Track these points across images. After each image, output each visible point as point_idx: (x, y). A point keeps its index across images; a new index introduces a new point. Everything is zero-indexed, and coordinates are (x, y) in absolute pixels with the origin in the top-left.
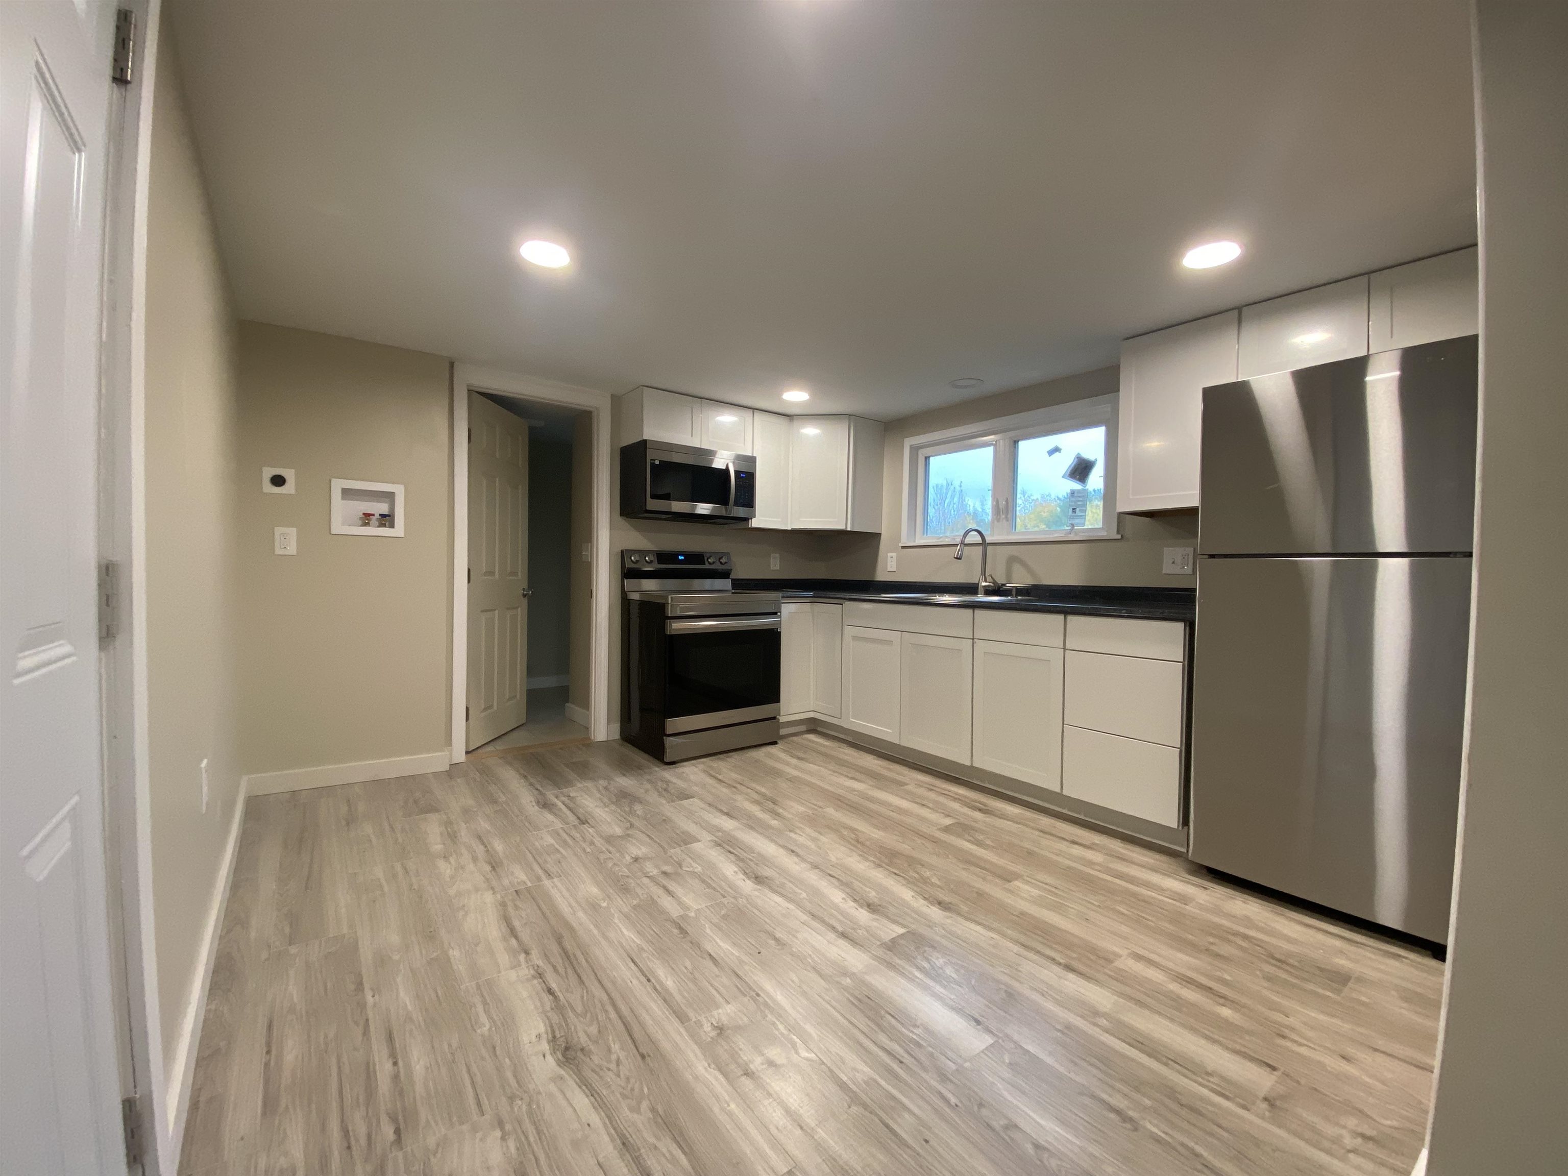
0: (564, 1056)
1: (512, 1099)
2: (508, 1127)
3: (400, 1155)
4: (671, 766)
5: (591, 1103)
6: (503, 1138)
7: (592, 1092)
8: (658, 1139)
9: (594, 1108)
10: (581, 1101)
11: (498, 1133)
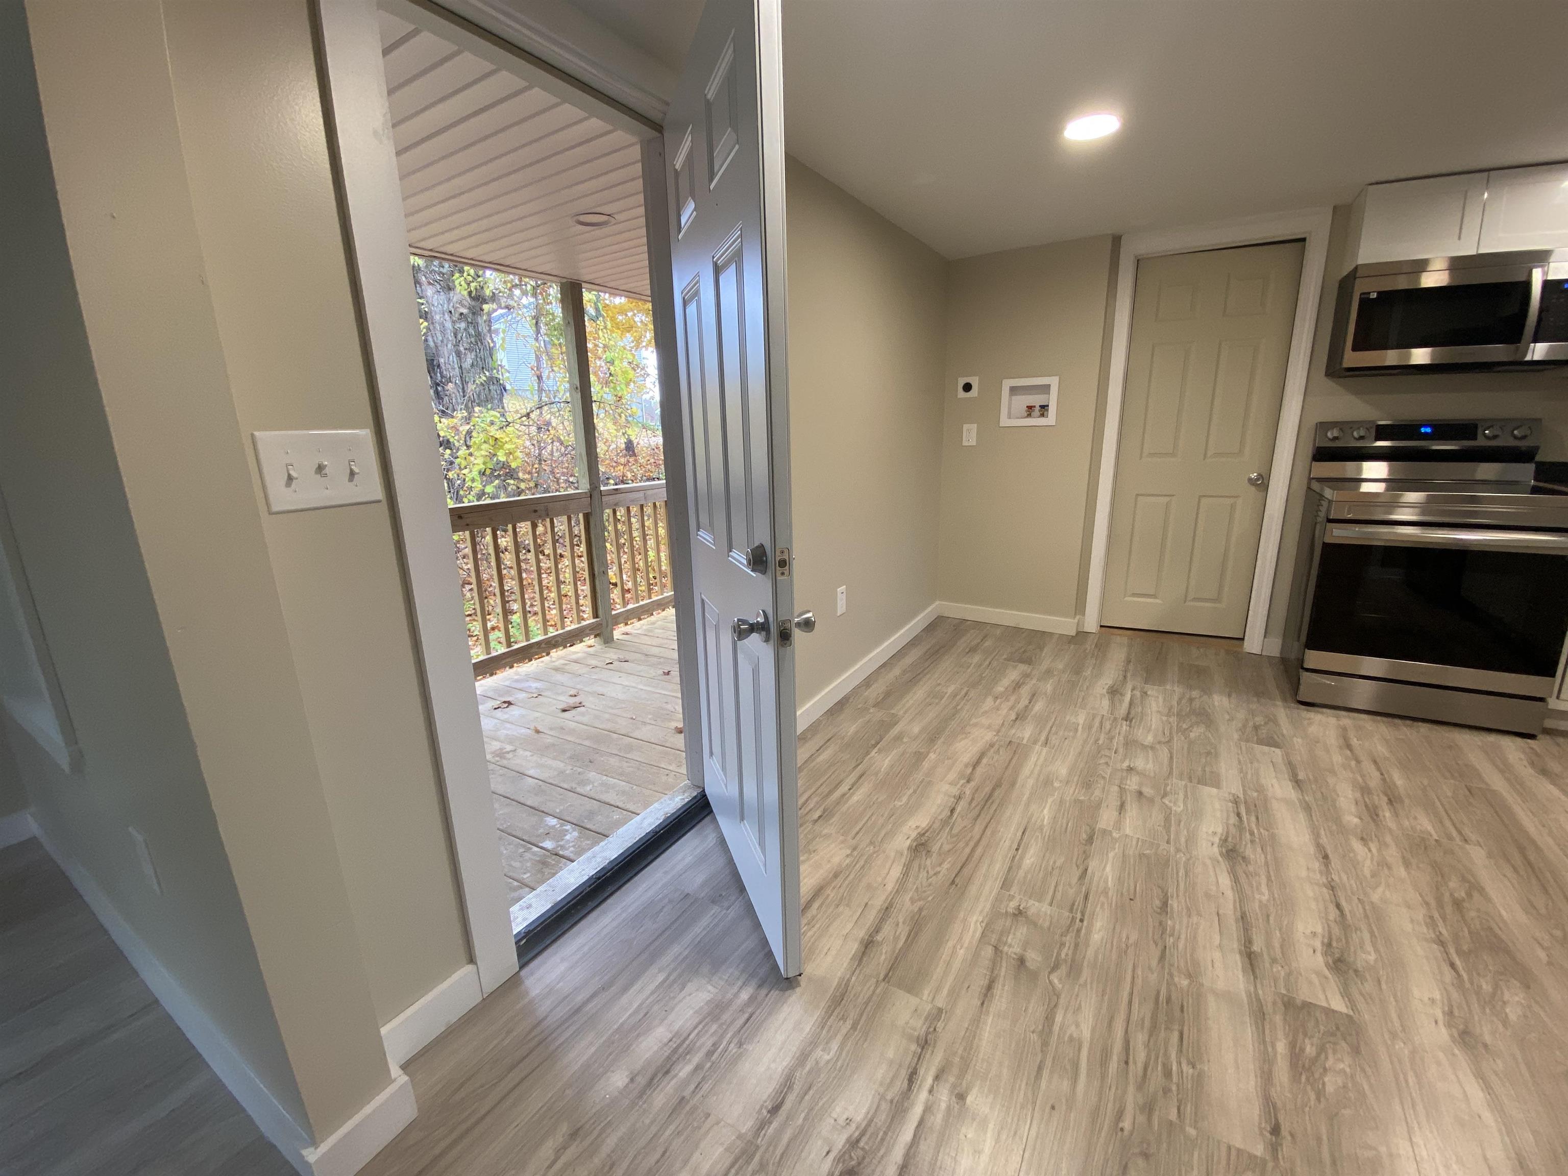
0: (916, 846)
1: (871, 843)
2: (855, 853)
3: (811, 826)
4: (1303, 707)
5: (899, 878)
6: (847, 856)
7: (906, 874)
8: (904, 923)
9: (897, 881)
10: (896, 872)
11: (849, 852)
